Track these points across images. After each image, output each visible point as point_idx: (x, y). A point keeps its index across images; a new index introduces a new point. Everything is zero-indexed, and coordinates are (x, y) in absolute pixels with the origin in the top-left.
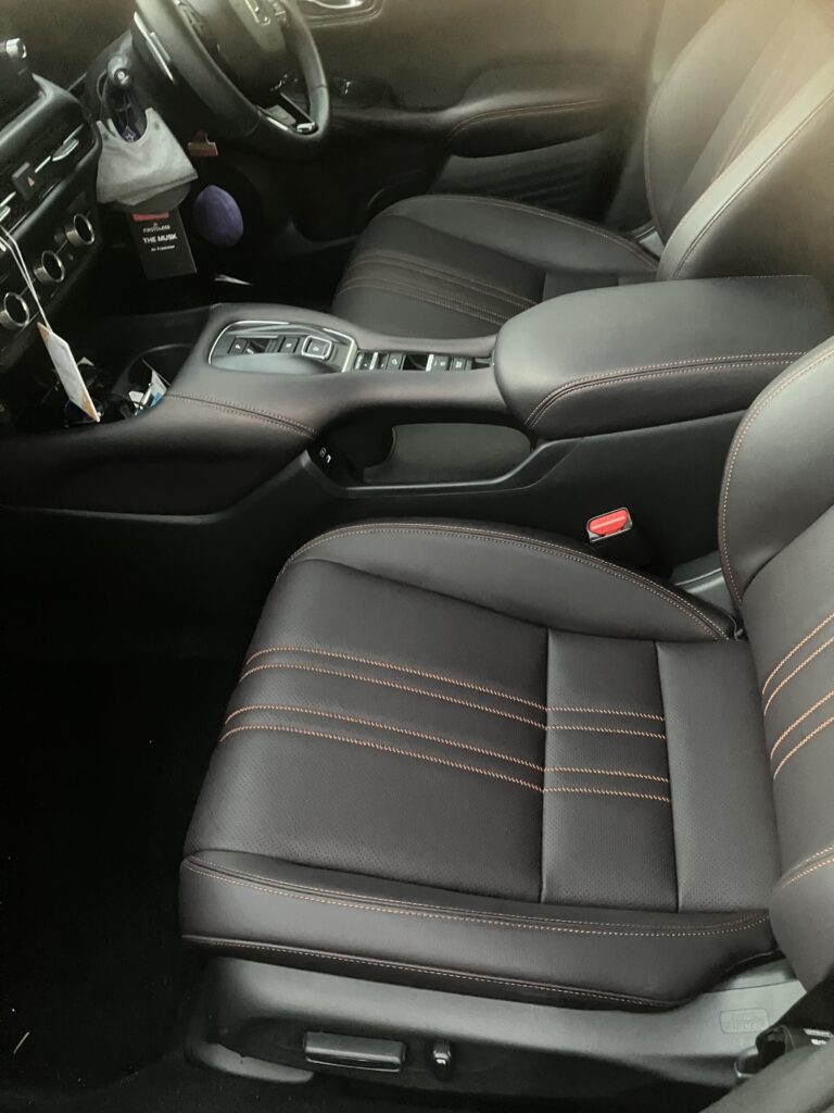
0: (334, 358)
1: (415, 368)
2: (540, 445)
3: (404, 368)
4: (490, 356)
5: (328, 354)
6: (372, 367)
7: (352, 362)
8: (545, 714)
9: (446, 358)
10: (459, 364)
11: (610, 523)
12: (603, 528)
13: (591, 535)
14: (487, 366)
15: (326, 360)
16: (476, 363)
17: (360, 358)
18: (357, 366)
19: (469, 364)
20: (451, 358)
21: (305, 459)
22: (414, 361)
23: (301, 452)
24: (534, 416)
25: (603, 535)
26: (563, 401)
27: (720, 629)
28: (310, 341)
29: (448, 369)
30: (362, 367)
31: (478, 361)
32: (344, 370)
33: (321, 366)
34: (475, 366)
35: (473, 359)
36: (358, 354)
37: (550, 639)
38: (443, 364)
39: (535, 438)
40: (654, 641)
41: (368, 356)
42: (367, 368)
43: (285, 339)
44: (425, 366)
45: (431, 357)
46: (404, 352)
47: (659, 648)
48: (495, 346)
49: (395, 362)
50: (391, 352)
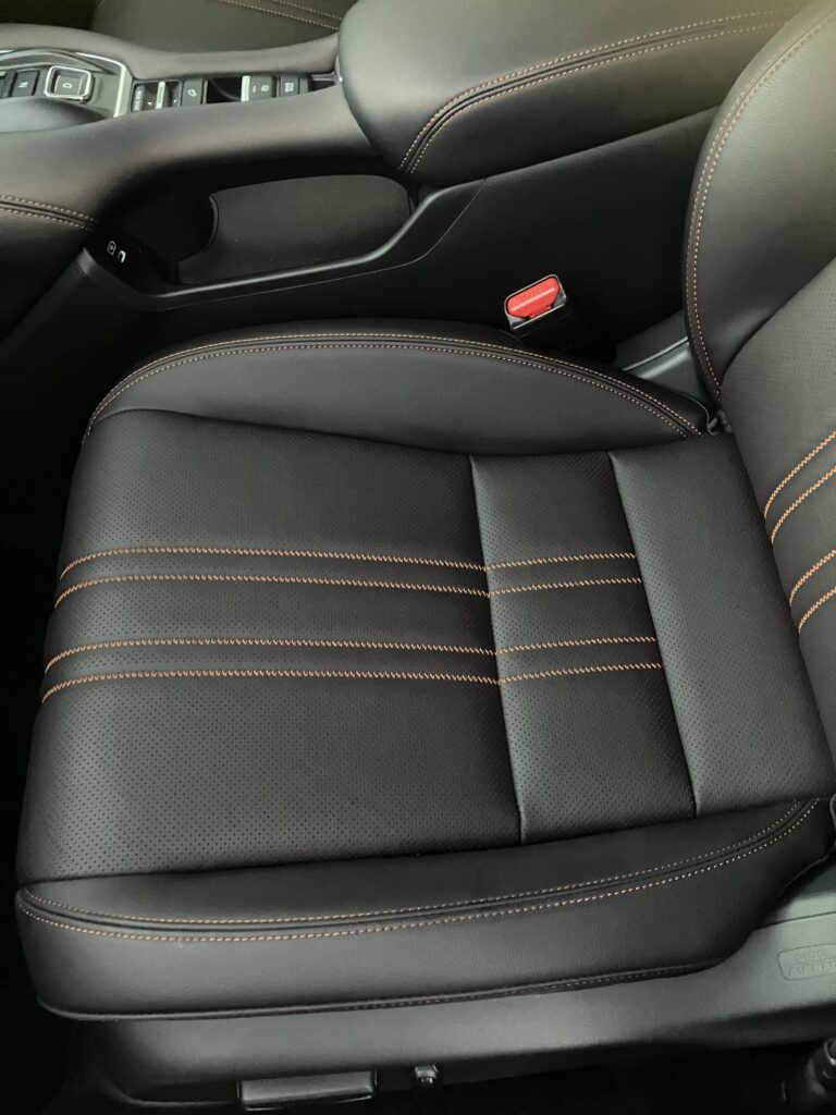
0: (99, 96)
1: (225, 100)
2: (424, 197)
3: (208, 102)
4: (332, 69)
5: (87, 91)
6: (159, 105)
7: (127, 100)
8: (484, 575)
9: (269, 80)
10: (289, 87)
11: (534, 300)
12: (525, 308)
13: (512, 320)
14: (332, 84)
15: (86, 101)
16: (316, 80)
17: (139, 94)
18: (137, 107)
19: (304, 84)
20: (276, 77)
21: (86, 262)
22: (222, 89)
23: (80, 251)
24: (413, 154)
25: (527, 318)
26: (455, 125)
27: (689, 423)
28: (56, 74)
29: (274, 95)
30: (144, 107)
31: (317, 78)
32: (116, 115)
33: (81, 113)
34: (314, 86)
35: (308, 75)
36: (136, 86)
37: (474, 471)
38: (266, 88)
39: (415, 187)
40: (607, 451)
41: (151, 88)
42: (153, 107)
43: (16, 75)
44: (239, 95)
45: (246, 80)
46: (204, 76)
47: (614, 460)
48: (338, 52)
49: (193, 93)
50: (184, 78)
